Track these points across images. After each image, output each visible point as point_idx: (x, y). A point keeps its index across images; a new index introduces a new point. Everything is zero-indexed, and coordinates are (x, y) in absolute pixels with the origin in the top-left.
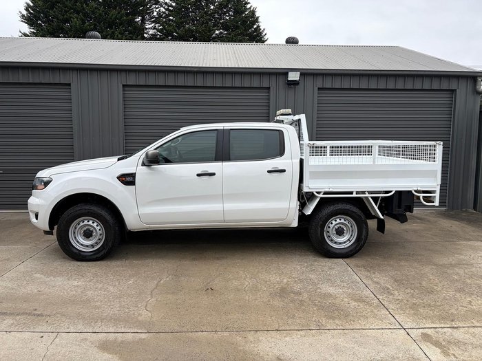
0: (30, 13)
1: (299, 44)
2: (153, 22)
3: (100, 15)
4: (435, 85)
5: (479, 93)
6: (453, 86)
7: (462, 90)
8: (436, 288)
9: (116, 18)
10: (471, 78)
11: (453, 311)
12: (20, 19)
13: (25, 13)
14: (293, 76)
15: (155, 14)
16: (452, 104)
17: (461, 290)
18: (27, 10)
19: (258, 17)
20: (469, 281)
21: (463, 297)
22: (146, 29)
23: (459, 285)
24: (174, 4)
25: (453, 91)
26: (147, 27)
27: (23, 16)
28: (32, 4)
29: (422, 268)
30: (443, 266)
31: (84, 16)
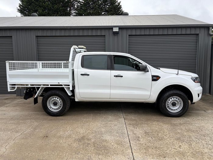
0: (21, 8)
1: (129, 15)
2: (75, 10)
3: (50, 7)
4: (188, 32)
5: (211, 35)
6: (197, 32)
7: (202, 34)
8: (165, 137)
9: (57, 9)
10: (207, 27)
11: (168, 151)
12: (17, 11)
13: (19, 8)
14: (116, 30)
15: (76, 6)
16: (197, 41)
17: (178, 139)
18: (20, 7)
19: (121, 6)
20: (185, 134)
21: (178, 143)
22: (72, 13)
23: (178, 136)
24: (83, 2)
25: (198, 35)
26: (72, 12)
27: (18, 9)
28: (21, 4)
29: (163, 126)
30: (175, 125)
31: (44, 8)
